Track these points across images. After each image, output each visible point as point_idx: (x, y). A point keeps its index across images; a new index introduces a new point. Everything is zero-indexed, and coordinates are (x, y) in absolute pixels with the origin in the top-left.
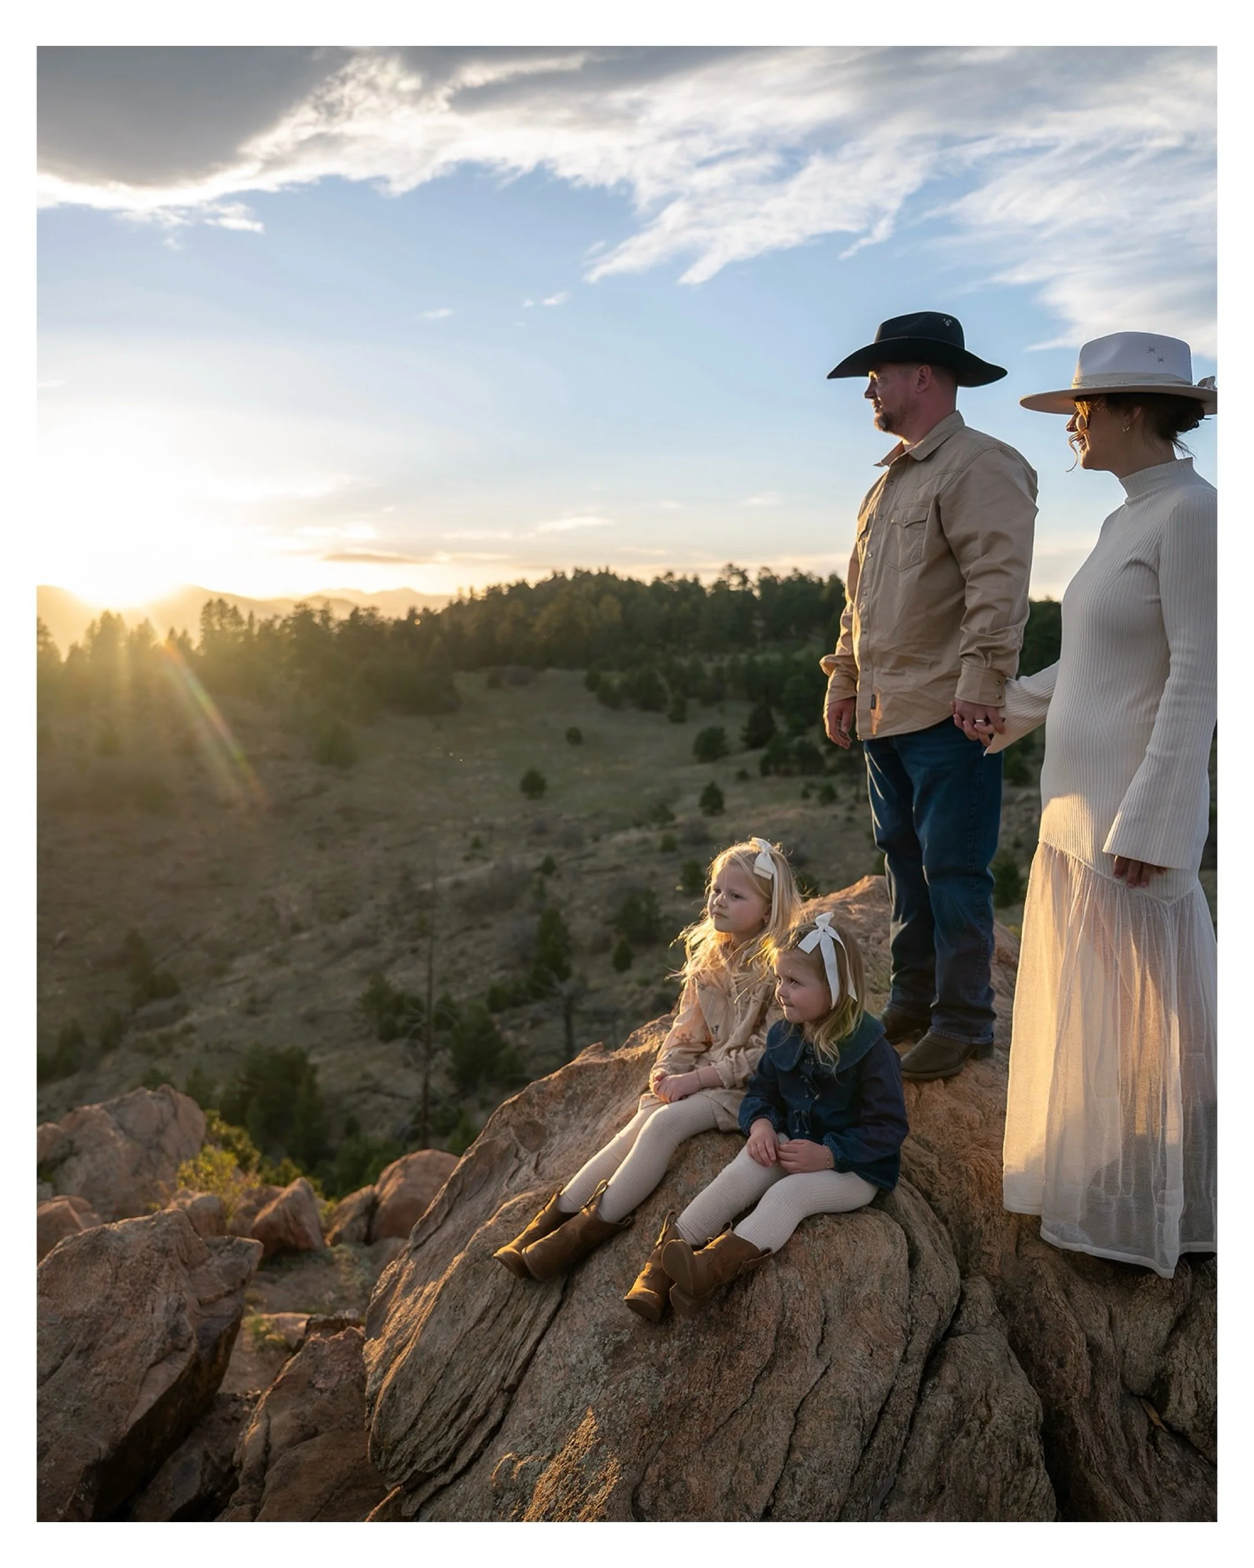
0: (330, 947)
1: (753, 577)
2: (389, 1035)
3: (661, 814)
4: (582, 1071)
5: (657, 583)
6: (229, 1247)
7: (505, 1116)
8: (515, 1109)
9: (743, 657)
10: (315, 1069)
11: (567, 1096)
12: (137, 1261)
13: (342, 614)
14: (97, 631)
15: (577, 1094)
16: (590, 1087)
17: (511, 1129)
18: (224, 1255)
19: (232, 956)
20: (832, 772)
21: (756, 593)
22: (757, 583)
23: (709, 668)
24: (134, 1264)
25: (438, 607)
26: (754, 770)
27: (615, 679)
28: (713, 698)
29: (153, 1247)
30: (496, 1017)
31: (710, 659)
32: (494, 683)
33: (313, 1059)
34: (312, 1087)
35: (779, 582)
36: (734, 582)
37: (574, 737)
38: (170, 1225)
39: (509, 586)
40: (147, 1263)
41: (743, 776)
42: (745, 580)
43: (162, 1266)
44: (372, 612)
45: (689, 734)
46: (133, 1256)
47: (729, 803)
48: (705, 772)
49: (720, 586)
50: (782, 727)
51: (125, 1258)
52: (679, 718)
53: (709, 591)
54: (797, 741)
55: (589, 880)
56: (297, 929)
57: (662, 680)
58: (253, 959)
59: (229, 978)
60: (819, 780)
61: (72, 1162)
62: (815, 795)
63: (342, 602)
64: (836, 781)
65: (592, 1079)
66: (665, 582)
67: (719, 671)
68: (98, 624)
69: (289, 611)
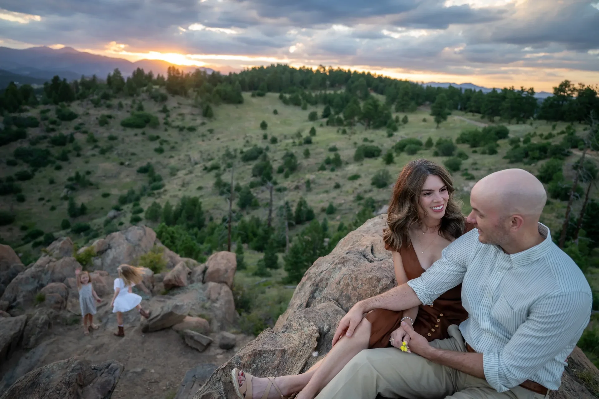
0: (206, 168)
1: (327, 68)
2: (222, 193)
3: (299, 135)
4: (261, 353)
5: (300, 69)
6: (106, 370)
7: (218, 375)
8: (224, 372)
9: (323, 92)
10: (201, 203)
11: (253, 368)
12: (53, 392)
13: (210, 73)
14: (136, 73)
15: (258, 368)
16: (265, 366)
17: (221, 384)
18: (103, 375)
19: (178, 170)
20: (346, 126)
21: (328, 74)
22: (328, 71)
23: (313, 95)
24: (51, 394)
25: (238, 72)
26: (325, 124)
27: (288, 96)
28: (315, 103)
29: (64, 381)
30: (252, 190)
31: (314, 92)
32: (253, 96)
33: (201, 200)
34: (200, 208)
35: (334, 71)
36: (322, 70)
37: (275, 112)
38: (75, 366)
39: (258, 68)
40: (58, 392)
41: (321, 125)
42: (325, 70)
43: (65, 393)
44: (218, 73)
45: (307, 113)
46: (52, 388)
47: (317, 133)
48: (311, 124)
49: (318, 71)
50: (332, 112)
51: (47, 390)
52: (305, 108)
53: (315, 72)
54: (336, 117)
55: (279, 153)
56: (196, 163)
57: (300, 97)
58: (184, 172)
59: (176, 177)
60: (342, 128)
61: (109, 251)
62: (340, 131)
63: (210, 69)
64: (347, 128)
65: (267, 360)
66: (302, 69)
67: (316, 95)
68: (136, 71)
69: (193, 71)
